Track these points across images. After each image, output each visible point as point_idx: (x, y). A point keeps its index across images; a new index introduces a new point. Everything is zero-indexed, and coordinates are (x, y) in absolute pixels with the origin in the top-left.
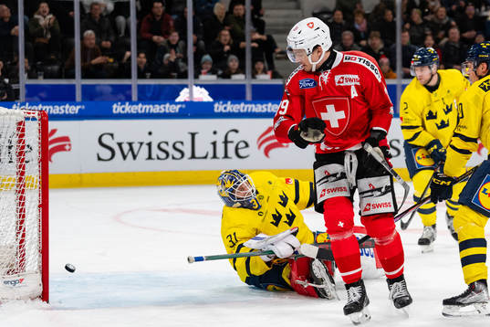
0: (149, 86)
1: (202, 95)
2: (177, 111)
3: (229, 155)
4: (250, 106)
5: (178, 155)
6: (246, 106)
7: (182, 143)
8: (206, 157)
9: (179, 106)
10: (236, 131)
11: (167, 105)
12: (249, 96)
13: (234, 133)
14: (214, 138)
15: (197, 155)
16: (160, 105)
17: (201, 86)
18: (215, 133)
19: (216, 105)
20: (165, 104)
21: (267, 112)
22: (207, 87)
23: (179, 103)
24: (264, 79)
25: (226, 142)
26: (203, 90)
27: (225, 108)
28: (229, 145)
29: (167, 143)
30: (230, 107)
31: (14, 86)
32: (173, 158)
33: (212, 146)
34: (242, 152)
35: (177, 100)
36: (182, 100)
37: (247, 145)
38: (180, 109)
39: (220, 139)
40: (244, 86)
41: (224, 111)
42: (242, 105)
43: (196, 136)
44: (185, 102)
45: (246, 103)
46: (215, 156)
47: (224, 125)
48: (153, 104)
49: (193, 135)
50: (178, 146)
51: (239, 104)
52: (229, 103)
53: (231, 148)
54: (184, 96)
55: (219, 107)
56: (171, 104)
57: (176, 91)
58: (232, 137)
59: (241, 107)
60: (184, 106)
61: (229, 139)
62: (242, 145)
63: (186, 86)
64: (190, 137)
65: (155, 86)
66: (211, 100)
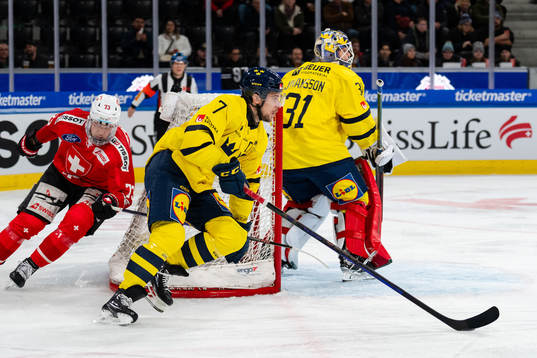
0: (390, 74)
1: (442, 83)
2: (417, 99)
3: (470, 145)
4: (492, 95)
5: (418, 144)
6: (488, 95)
7: (422, 132)
8: (446, 147)
9: (420, 95)
10: (478, 120)
11: (408, 94)
12: (491, 85)
13: (476, 122)
14: (454, 127)
15: (437, 145)
16: (400, 93)
17: (443, 74)
18: (456, 122)
19: (457, 94)
20: (405, 92)
21: (510, 101)
22: (448, 75)
23: (420, 91)
24: (507, 67)
25: (467, 132)
26: (444, 78)
27: (467, 97)
28: (470, 134)
29: (406, 132)
30: (472, 96)
32: (413, 147)
33: (452, 136)
34: (483, 142)
35: (418, 88)
36: (423, 89)
37: (489, 135)
38: (421, 97)
39: (461, 128)
40: (487, 74)
41: (465, 100)
42: (484, 93)
43: (437, 125)
44: (426, 91)
45: (489, 91)
46: (455, 146)
47: (464, 115)
48: (393, 93)
49: (433, 124)
50: (418, 135)
51: (481, 92)
52: (471, 91)
53: (472, 137)
54: (424, 84)
55: (460, 96)
56: (411, 93)
57: (418, 78)
58: (473, 126)
59: (483, 96)
60: (424, 95)
61: (470, 129)
62: (484, 135)
63: (427, 74)
64: (430, 126)
65: (395, 74)
66: (452, 88)
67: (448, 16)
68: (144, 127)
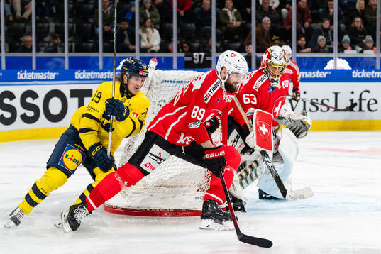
0: (305, 58)
1: (343, 65)
2: (325, 76)
3: (363, 109)
4: (379, 73)
5: (325, 109)
6: (376, 73)
9: (326, 73)
10: (369, 92)
11: (318, 72)
12: (378, 65)
13: (367, 93)
14: (352, 97)
15: (339, 107)
16: (312, 72)
17: (343, 58)
18: (352, 93)
19: (354, 72)
20: (316, 71)
22: (347, 59)
23: (327, 70)
25: (361, 99)
26: (344, 61)
27: (361, 75)
28: (363, 101)
29: (317, 100)
30: (364, 74)
32: (322, 111)
33: (350, 102)
34: (372, 107)
35: (325, 68)
36: (329, 69)
37: (376, 102)
38: (327, 75)
39: (356, 97)
40: (375, 58)
41: (359, 77)
42: (373, 72)
43: (339, 95)
44: (331, 70)
45: (376, 71)
46: (352, 110)
47: (359, 87)
48: (308, 71)
49: (336, 94)
50: (325, 102)
51: (371, 71)
52: (363, 71)
53: (364, 104)
54: (330, 65)
55: (356, 74)
56: (320, 71)
57: (325, 61)
58: (365, 95)
59: (372, 74)
60: (330, 73)
61: (363, 98)
62: (372, 102)
63: (332, 58)
64: (334, 95)
65: (309, 58)
66: (350, 68)
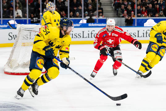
1: (85, 22)
2: (79, 26)
3: (92, 37)
4: (98, 24)
5: (79, 37)
7: (80, 34)
8: (86, 37)
10: (94, 31)
12: (97, 22)
14: (88, 33)
15: (84, 37)
17: (85, 19)
18: (89, 31)
20: (76, 24)
24: (101, 18)
25: (91, 34)
29: (77, 34)
30: (93, 25)
31: (39, 20)
33: (88, 35)
35: (79, 23)
40: (96, 19)
44: (81, 24)
45: (97, 24)
46: (89, 37)
47: (91, 29)
49: (83, 32)
50: (79, 35)
53: (93, 35)
54: (81, 22)
55: (90, 25)
57: (79, 21)
59: (96, 25)
63: (82, 19)
64: (82, 32)
67: (86, 5)
68: (12, 33)
